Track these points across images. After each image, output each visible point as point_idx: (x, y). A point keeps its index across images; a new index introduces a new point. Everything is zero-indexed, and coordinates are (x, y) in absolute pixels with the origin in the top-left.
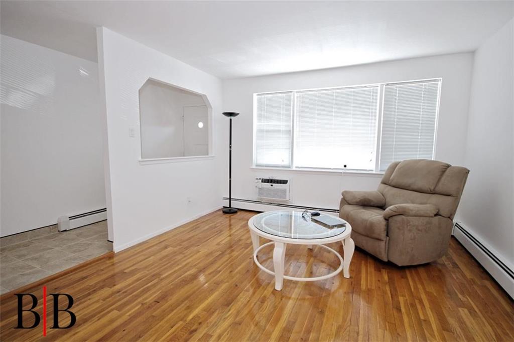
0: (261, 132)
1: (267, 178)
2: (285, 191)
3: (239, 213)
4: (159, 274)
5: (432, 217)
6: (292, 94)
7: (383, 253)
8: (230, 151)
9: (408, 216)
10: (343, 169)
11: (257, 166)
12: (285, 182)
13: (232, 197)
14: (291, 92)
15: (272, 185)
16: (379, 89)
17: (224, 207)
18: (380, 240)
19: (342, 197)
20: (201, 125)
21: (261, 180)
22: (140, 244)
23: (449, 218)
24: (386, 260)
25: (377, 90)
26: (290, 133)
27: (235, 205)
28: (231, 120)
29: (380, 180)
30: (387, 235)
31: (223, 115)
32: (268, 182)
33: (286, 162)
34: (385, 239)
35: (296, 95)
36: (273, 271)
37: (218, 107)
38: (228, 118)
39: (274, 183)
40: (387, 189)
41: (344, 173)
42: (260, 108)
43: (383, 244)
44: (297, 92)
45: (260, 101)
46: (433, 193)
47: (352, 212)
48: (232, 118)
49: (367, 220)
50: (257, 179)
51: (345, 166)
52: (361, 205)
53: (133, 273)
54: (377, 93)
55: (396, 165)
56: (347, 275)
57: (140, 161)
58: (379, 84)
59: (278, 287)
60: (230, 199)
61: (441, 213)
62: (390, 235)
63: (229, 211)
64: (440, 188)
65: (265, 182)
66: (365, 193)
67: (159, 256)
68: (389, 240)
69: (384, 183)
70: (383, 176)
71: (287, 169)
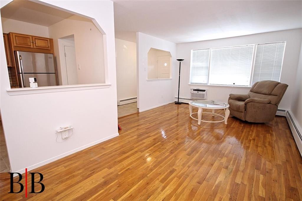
0: (194, 68)
1: (196, 89)
2: (204, 95)
3: (182, 104)
4: (157, 118)
5: (266, 104)
6: (210, 50)
7: (243, 117)
8: (179, 76)
9: (255, 102)
10: (233, 85)
11: (191, 83)
12: (204, 91)
13: (179, 97)
14: (209, 49)
15: (198, 92)
16: (254, 46)
17: (175, 102)
18: (242, 112)
19: (229, 96)
20: (166, 65)
21: (193, 90)
22: (148, 111)
23: (275, 105)
24: (244, 120)
25: (253, 47)
26: (208, 68)
27: (180, 101)
28: (180, 62)
29: (250, 90)
30: (245, 110)
31: (177, 61)
32: (196, 91)
33: (205, 82)
34: (244, 112)
35: (212, 50)
36: (198, 119)
37: (175, 57)
38: (179, 62)
39: (199, 91)
40: (251, 94)
41: (233, 87)
42: (194, 56)
43: (243, 114)
44: (212, 49)
45: (194, 53)
46: (270, 94)
47: (232, 102)
48: (181, 61)
49: (238, 105)
50: (191, 89)
51: (234, 84)
52: (237, 100)
53: (148, 117)
54: (253, 49)
55: (258, 83)
56: (226, 123)
57: (147, 80)
58: (254, 45)
59: (199, 124)
60: (178, 98)
61: (272, 103)
62: (247, 110)
63: (178, 103)
64: (273, 93)
65: (195, 90)
66: (240, 95)
67: (155, 114)
68: (246, 112)
69: (251, 91)
70: (251, 89)
71: (205, 85)
